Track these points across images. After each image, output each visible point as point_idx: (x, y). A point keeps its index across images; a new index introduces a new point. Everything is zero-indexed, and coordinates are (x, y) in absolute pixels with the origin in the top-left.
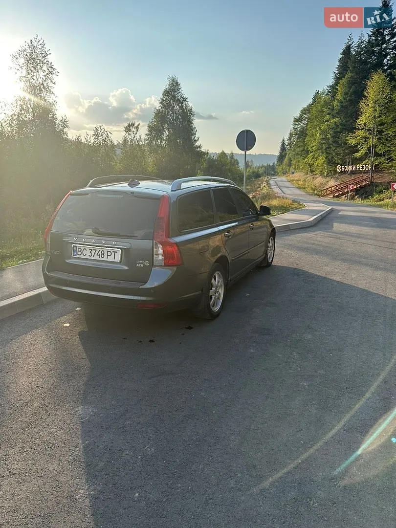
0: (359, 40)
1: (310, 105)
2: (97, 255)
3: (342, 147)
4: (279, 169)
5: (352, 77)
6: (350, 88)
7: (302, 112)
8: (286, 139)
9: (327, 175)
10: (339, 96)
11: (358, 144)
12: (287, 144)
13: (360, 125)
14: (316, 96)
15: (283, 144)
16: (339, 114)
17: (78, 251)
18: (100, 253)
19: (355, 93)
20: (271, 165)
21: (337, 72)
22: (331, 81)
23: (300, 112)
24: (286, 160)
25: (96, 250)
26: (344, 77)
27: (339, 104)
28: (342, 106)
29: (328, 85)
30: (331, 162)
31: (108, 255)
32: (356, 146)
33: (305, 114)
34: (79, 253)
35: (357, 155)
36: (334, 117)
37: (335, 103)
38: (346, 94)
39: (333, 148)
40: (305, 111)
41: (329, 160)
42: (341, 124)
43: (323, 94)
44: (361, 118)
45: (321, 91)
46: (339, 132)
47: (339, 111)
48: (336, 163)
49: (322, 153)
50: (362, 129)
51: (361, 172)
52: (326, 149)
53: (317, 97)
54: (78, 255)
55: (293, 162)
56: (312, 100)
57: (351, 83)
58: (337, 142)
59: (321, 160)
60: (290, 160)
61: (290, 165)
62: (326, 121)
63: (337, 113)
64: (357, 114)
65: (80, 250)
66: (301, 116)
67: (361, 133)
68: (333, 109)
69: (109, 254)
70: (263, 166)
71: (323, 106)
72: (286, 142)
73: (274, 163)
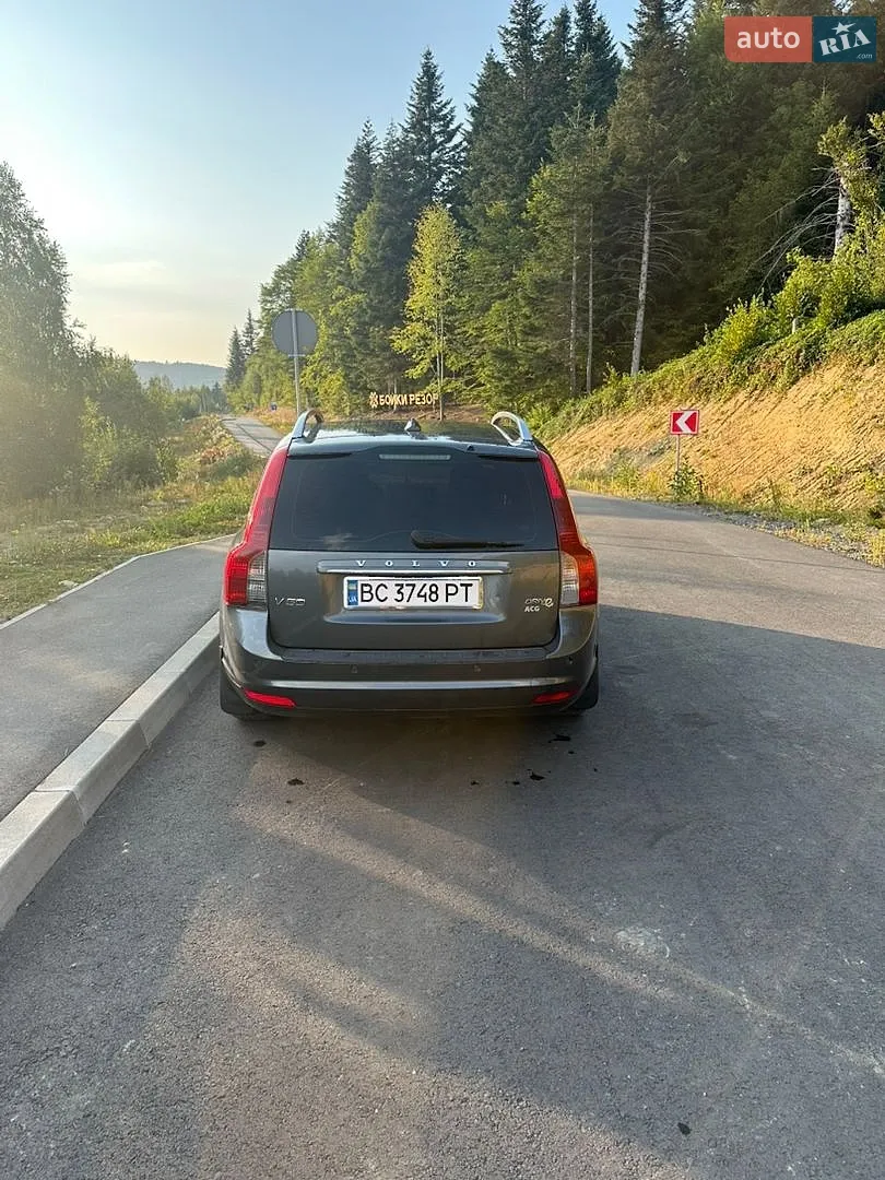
0: (389, 137)
1: (292, 262)
2: (419, 596)
3: (378, 357)
4: (235, 398)
5: (381, 210)
6: (381, 232)
7: (277, 274)
8: (240, 333)
9: (350, 414)
10: (359, 247)
11: (414, 351)
12: (244, 343)
13: (412, 310)
14: (303, 241)
15: (236, 342)
16: (363, 286)
17: (363, 592)
18: (426, 590)
19: (391, 243)
20: (211, 388)
21: (344, 197)
22: (334, 215)
23: (273, 275)
24: (248, 377)
25: (414, 586)
26: (365, 209)
27: (362, 264)
28: (369, 270)
29: (329, 221)
30: (357, 387)
31: (448, 594)
32: (410, 355)
33: (284, 278)
34: (367, 596)
35: (414, 373)
36: (354, 290)
37: (353, 261)
38: (374, 244)
39: (359, 357)
40: (283, 273)
41: (351, 382)
42: (370, 306)
43: (320, 240)
44: (414, 298)
45: (313, 233)
46: (367, 324)
47: (365, 279)
48: (367, 389)
49: (337, 366)
50: (418, 320)
51: (418, 409)
52: (342, 359)
53: (305, 245)
54: (362, 600)
55: (267, 384)
56: (296, 252)
57: (382, 223)
58: (366, 346)
59: (335, 381)
60: (258, 379)
61: (259, 390)
62: (338, 299)
63: (361, 284)
64: (403, 288)
65: (366, 589)
66: (277, 284)
67: (417, 328)
68: (349, 274)
69: (452, 590)
70: (192, 391)
71: (324, 266)
72: (243, 340)
73: (217, 385)
